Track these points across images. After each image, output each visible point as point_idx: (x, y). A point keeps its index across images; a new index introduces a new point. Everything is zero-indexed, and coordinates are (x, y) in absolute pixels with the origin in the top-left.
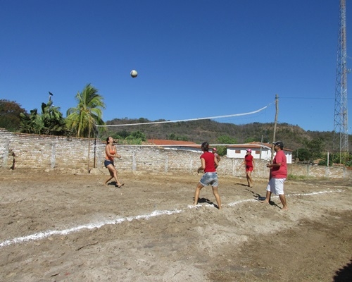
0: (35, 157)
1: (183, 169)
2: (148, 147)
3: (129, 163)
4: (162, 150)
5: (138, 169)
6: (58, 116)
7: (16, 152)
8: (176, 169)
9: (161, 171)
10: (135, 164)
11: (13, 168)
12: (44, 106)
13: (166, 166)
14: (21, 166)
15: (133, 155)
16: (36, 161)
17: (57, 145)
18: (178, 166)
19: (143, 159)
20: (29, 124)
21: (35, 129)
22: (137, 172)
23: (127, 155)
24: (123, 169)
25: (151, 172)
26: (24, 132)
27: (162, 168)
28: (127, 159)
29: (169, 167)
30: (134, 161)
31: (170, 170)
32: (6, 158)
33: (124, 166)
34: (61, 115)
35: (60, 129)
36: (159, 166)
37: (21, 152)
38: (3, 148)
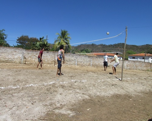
0: (34, 59)
1: (99, 65)
2: (82, 55)
3: (74, 62)
4: (89, 57)
5: (78, 65)
7: (26, 57)
8: (96, 65)
9: (88, 66)
10: (76, 63)
11: (25, 63)
12: (41, 39)
13: (91, 64)
14: (28, 63)
15: (76, 59)
16: (35, 61)
18: (97, 64)
19: (80, 60)
20: (34, 46)
21: (36, 48)
23: (73, 59)
24: (71, 65)
25: (84, 66)
26: (32, 49)
27: (89, 64)
28: (73, 60)
29: (93, 64)
30: (76, 61)
31: (93, 66)
32: (23, 60)
33: (71, 63)
34: (47, 42)
35: (46, 48)
36: (88, 64)
37: (28, 57)
38: (22, 56)
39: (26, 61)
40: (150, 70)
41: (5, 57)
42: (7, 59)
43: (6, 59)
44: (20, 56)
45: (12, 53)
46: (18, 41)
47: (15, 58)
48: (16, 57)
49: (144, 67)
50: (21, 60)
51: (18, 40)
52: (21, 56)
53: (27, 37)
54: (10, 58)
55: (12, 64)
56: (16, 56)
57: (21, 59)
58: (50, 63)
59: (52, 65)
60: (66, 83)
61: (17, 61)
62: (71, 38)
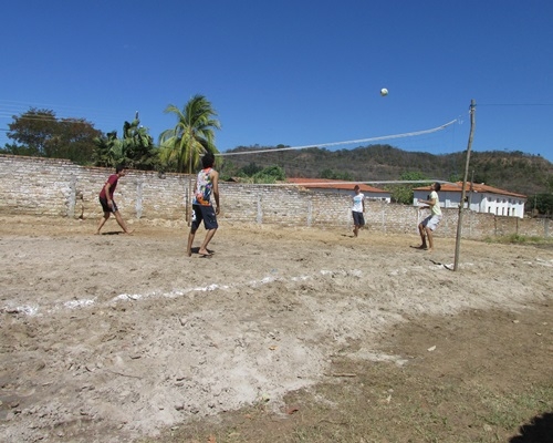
1: (335, 223)
2: (281, 188)
3: (252, 213)
4: (303, 193)
5: (265, 221)
6: (146, 141)
7: (86, 194)
8: (325, 223)
9: (301, 225)
10: (260, 214)
11: (81, 217)
12: (127, 126)
13: (310, 218)
14: (93, 215)
15: (258, 201)
17: (144, 185)
18: (328, 218)
19: (272, 206)
20: (105, 153)
21: (113, 162)
22: (263, 226)
23: (248, 200)
24: (243, 221)
25: (285, 226)
26: (99, 165)
27: (302, 220)
28: (248, 206)
29: (314, 220)
30: (260, 210)
31: (315, 224)
32: (72, 203)
33: (244, 216)
34: (150, 139)
35: (149, 161)
36: (298, 218)
37: (93, 194)
38: (68, 189)
39: (83, 209)
40: (493, 238)
41: (6, 195)
42: (14, 202)
43: (10, 202)
44: (63, 190)
45: (33, 179)
46: (14, 132)
47: (43, 199)
48: (48, 192)
49: (477, 227)
50: (66, 203)
51: (13, 127)
52: (66, 190)
53: (50, 115)
54: (24, 196)
55: (38, 219)
56: (47, 190)
57: (65, 200)
58: (170, 214)
59: (181, 222)
60: (309, 280)
61: (54, 210)
62: (219, 124)
